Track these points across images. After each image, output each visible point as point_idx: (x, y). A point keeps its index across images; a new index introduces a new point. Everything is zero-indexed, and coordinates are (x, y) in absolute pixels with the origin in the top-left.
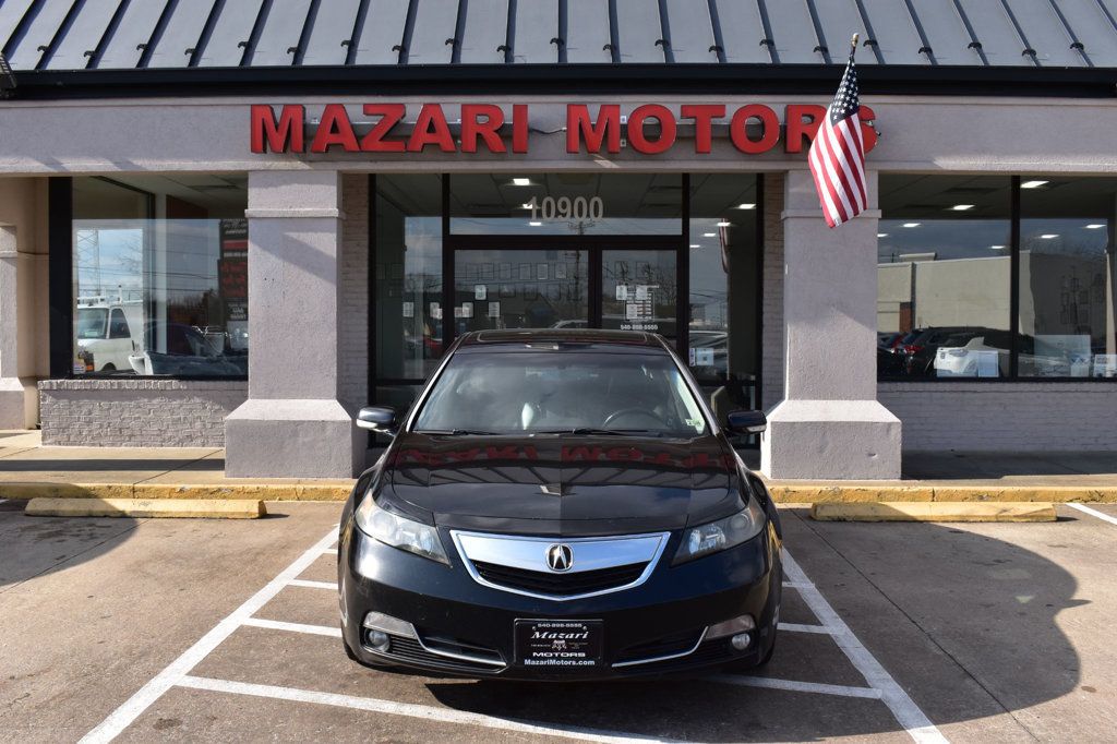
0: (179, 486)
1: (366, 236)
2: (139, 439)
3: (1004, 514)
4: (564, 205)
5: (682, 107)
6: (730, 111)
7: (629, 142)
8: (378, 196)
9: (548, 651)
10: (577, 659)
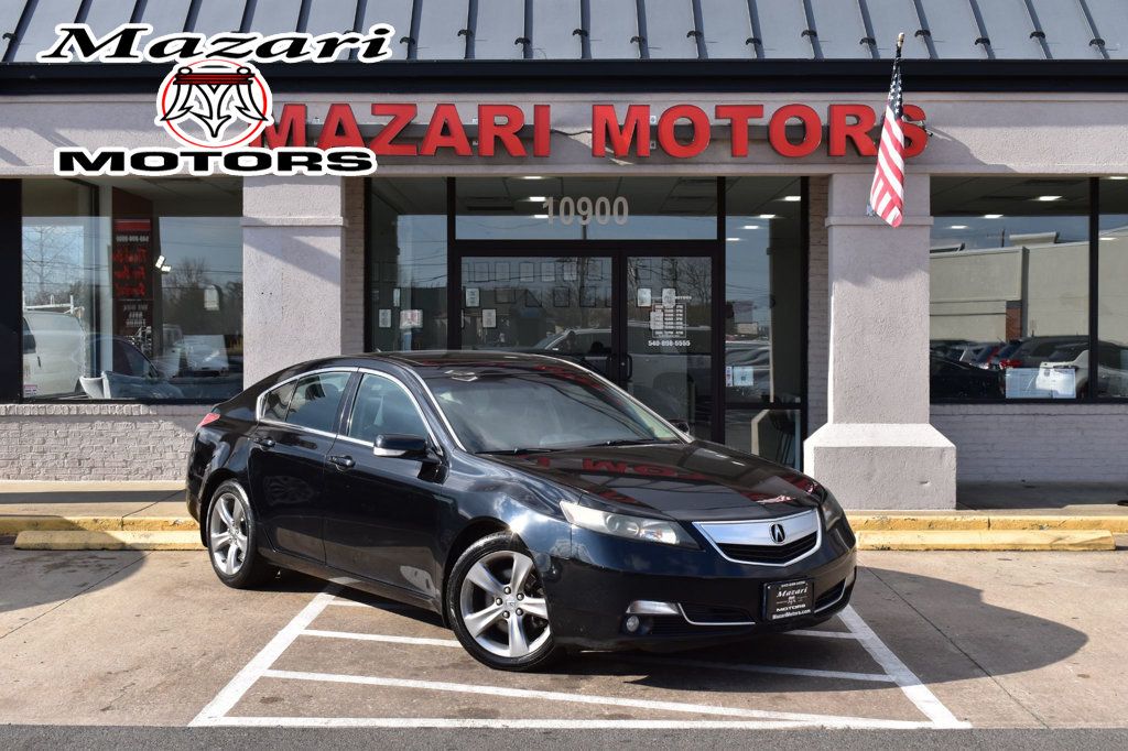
0: (172, 519)
1: (362, 241)
2: (100, 471)
3: (1059, 542)
4: (584, 207)
5: (717, 106)
6: (769, 111)
7: (659, 145)
8: (373, 196)
9: (786, 605)
10: (800, 609)
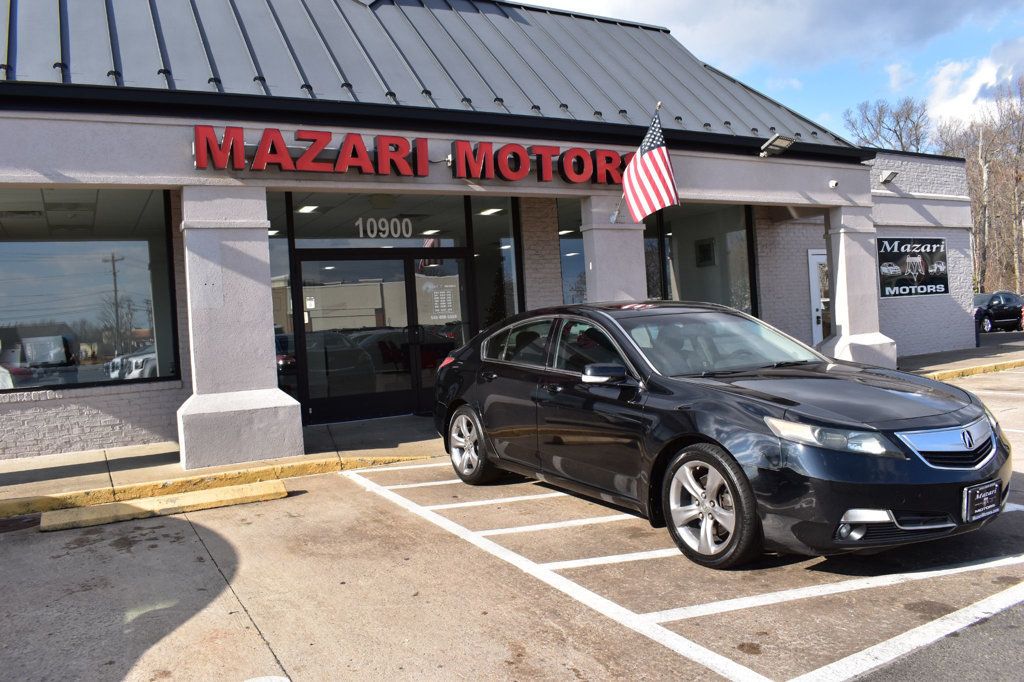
4: (383, 225)
9: (982, 506)
10: (992, 509)
